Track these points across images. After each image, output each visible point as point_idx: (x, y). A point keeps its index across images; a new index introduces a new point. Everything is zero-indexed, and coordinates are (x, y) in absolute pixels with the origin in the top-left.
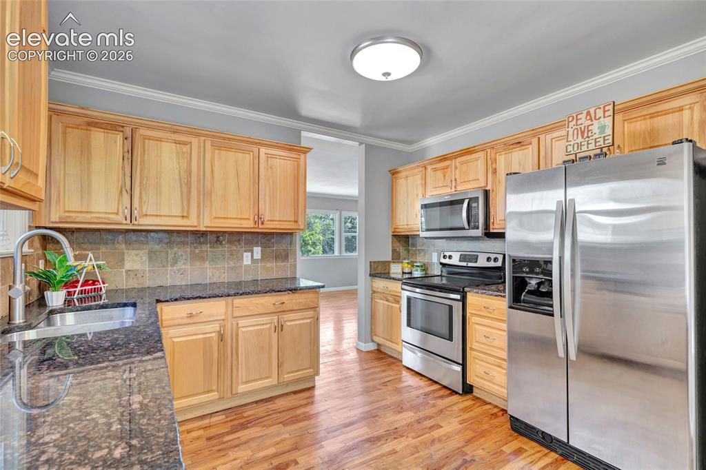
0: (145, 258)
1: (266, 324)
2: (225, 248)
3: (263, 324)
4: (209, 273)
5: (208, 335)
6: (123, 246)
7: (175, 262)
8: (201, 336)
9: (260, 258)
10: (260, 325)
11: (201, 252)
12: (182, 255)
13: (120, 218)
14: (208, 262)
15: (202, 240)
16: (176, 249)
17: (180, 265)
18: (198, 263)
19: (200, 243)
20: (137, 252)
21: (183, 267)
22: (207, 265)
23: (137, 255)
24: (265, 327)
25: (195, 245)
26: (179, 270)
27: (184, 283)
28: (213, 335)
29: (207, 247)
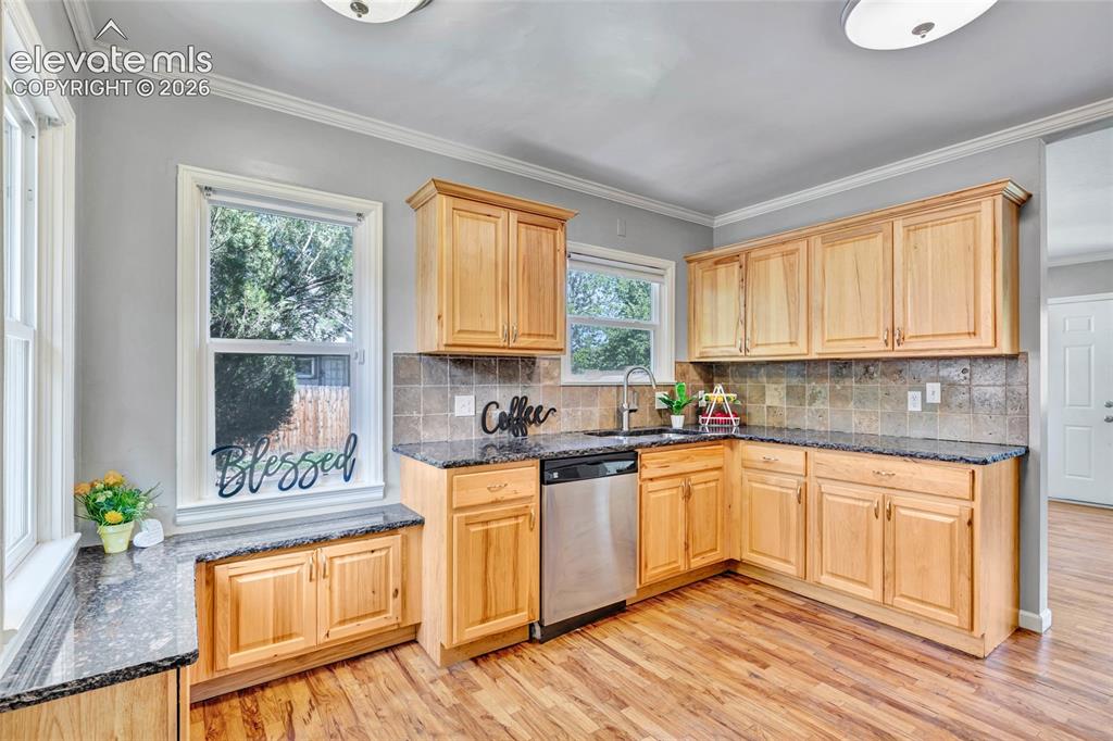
0: (784, 393)
1: (864, 500)
2: (877, 384)
3: (859, 499)
4: (855, 420)
5: (785, 491)
6: (765, 379)
7: (813, 398)
8: (778, 489)
9: (939, 401)
10: (855, 499)
11: (843, 388)
12: (820, 392)
13: (736, 350)
14: (852, 403)
15: (844, 371)
16: (814, 384)
17: (818, 405)
18: (839, 404)
19: (843, 376)
20: (776, 386)
21: (822, 407)
22: (851, 407)
23: (776, 389)
24: (861, 503)
25: (837, 379)
26: (817, 411)
27: (823, 429)
28: (791, 492)
29: (851, 382)
